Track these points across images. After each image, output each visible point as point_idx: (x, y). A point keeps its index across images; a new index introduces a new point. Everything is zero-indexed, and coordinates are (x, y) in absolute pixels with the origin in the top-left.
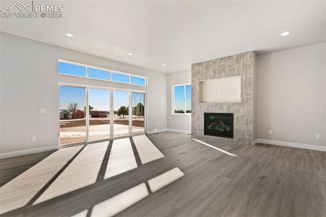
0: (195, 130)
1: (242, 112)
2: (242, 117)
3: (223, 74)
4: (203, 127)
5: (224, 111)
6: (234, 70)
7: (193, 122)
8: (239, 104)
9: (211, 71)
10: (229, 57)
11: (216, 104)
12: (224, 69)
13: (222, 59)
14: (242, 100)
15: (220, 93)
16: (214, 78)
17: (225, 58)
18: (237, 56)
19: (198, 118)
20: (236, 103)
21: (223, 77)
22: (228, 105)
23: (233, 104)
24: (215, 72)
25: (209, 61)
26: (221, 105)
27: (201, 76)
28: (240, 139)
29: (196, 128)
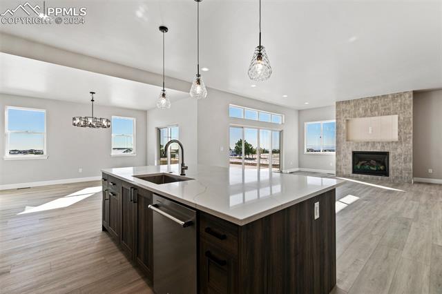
0: (341, 169)
1: (399, 150)
2: (400, 155)
3: (376, 113)
4: (350, 166)
5: (378, 149)
6: (389, 109)
7: (338, 161)
8: (396, 142)
9: (361, 109)
10: (383, 96)
11: (368, 143)
12: (377, 108)
13: (374, 98)
14: (400, 138)
15: (370, 132)
16: (364, 116)
17: (378, 97)
18: (393, 95)
19: (345, 156)
20: (392, 142)
21: (375, 116)
22: (383, 143)
23: (389, 143)
24: (366, 110)
25: (358, 100)
26: (374, 143)
27: (349, 113)
28: (397, 177)
29: (342, 167)
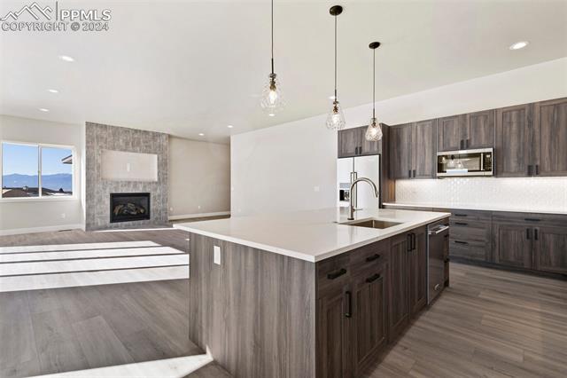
0: (94, 219)
1: (158, 191)
2: (159, 196)
3: (138, 149)
4: (108, 213)
5: (140, 190)
6: (150, 147)
7: (88, 208)
8: (156, 183)
9: (121, 140)
10: (145, 131)
11: (129, 182)
12: (139, 143)
13: (136, 131)
14: (159, 179)
15: (128, 169)
16: (125, 150)
17: (140, 131)
18: (153, 133)
19: (100, 201)
20: (153, 182)
21: (136, 152)
22: (144, 183)
23: (150, 183)
24: (127, 144)
25: (118, 128)
26: (135, 184)
27: (106, 143)
28: (157, 219)
29: (96, 215)
